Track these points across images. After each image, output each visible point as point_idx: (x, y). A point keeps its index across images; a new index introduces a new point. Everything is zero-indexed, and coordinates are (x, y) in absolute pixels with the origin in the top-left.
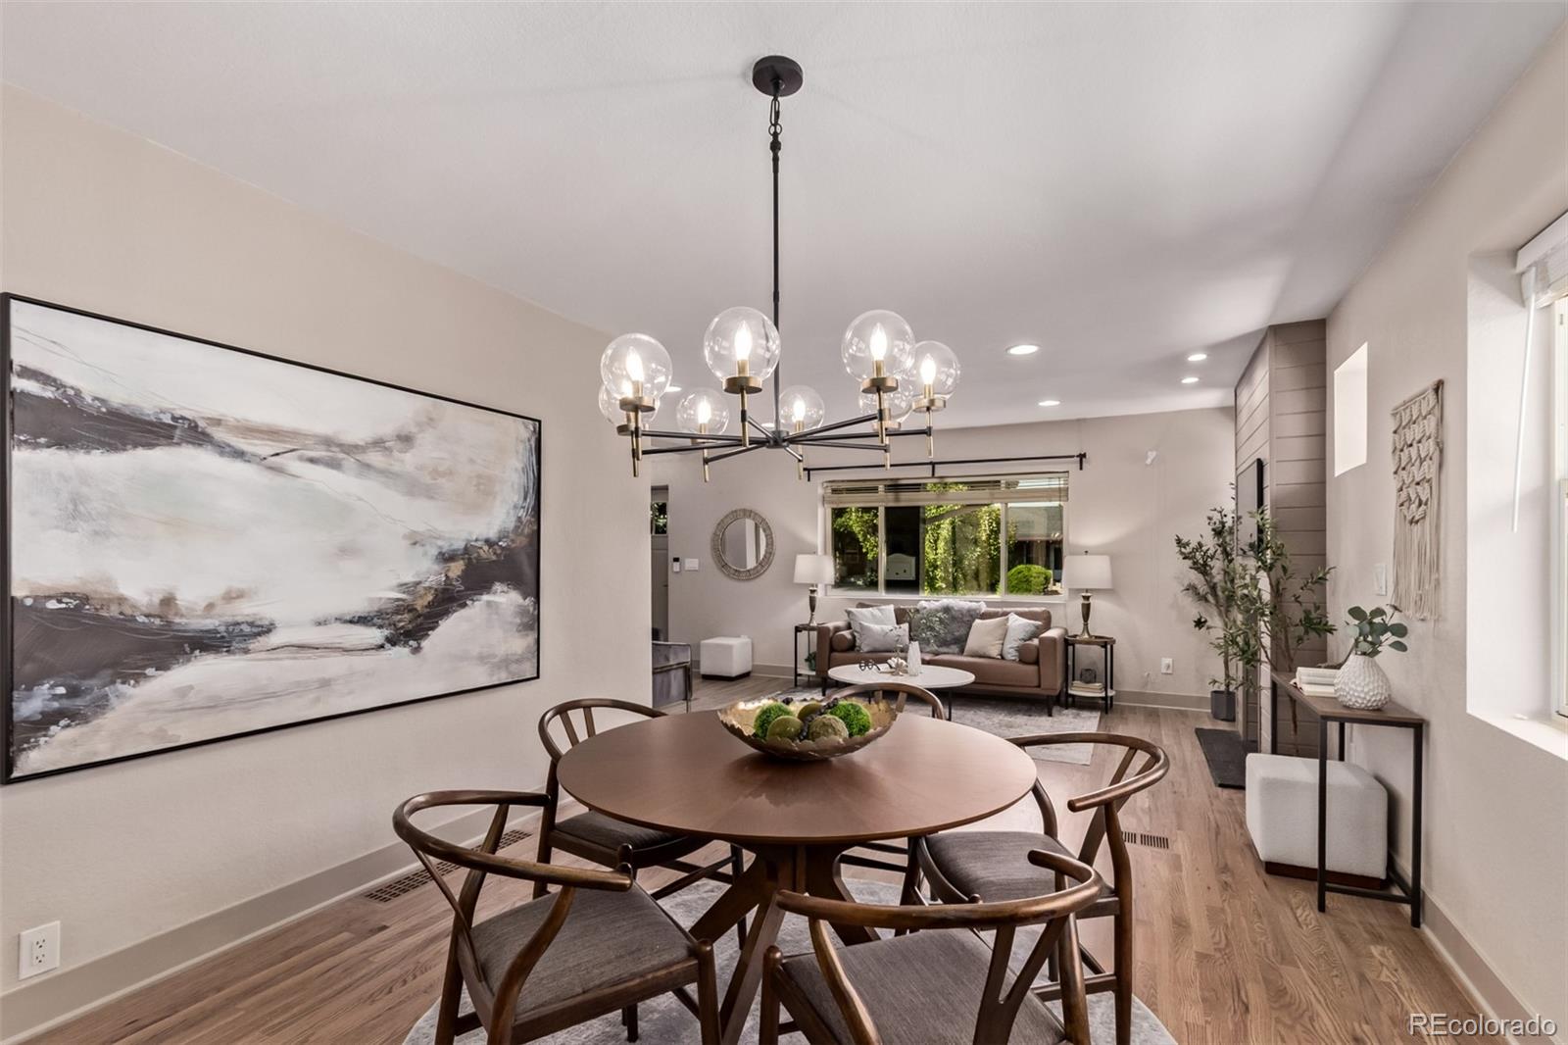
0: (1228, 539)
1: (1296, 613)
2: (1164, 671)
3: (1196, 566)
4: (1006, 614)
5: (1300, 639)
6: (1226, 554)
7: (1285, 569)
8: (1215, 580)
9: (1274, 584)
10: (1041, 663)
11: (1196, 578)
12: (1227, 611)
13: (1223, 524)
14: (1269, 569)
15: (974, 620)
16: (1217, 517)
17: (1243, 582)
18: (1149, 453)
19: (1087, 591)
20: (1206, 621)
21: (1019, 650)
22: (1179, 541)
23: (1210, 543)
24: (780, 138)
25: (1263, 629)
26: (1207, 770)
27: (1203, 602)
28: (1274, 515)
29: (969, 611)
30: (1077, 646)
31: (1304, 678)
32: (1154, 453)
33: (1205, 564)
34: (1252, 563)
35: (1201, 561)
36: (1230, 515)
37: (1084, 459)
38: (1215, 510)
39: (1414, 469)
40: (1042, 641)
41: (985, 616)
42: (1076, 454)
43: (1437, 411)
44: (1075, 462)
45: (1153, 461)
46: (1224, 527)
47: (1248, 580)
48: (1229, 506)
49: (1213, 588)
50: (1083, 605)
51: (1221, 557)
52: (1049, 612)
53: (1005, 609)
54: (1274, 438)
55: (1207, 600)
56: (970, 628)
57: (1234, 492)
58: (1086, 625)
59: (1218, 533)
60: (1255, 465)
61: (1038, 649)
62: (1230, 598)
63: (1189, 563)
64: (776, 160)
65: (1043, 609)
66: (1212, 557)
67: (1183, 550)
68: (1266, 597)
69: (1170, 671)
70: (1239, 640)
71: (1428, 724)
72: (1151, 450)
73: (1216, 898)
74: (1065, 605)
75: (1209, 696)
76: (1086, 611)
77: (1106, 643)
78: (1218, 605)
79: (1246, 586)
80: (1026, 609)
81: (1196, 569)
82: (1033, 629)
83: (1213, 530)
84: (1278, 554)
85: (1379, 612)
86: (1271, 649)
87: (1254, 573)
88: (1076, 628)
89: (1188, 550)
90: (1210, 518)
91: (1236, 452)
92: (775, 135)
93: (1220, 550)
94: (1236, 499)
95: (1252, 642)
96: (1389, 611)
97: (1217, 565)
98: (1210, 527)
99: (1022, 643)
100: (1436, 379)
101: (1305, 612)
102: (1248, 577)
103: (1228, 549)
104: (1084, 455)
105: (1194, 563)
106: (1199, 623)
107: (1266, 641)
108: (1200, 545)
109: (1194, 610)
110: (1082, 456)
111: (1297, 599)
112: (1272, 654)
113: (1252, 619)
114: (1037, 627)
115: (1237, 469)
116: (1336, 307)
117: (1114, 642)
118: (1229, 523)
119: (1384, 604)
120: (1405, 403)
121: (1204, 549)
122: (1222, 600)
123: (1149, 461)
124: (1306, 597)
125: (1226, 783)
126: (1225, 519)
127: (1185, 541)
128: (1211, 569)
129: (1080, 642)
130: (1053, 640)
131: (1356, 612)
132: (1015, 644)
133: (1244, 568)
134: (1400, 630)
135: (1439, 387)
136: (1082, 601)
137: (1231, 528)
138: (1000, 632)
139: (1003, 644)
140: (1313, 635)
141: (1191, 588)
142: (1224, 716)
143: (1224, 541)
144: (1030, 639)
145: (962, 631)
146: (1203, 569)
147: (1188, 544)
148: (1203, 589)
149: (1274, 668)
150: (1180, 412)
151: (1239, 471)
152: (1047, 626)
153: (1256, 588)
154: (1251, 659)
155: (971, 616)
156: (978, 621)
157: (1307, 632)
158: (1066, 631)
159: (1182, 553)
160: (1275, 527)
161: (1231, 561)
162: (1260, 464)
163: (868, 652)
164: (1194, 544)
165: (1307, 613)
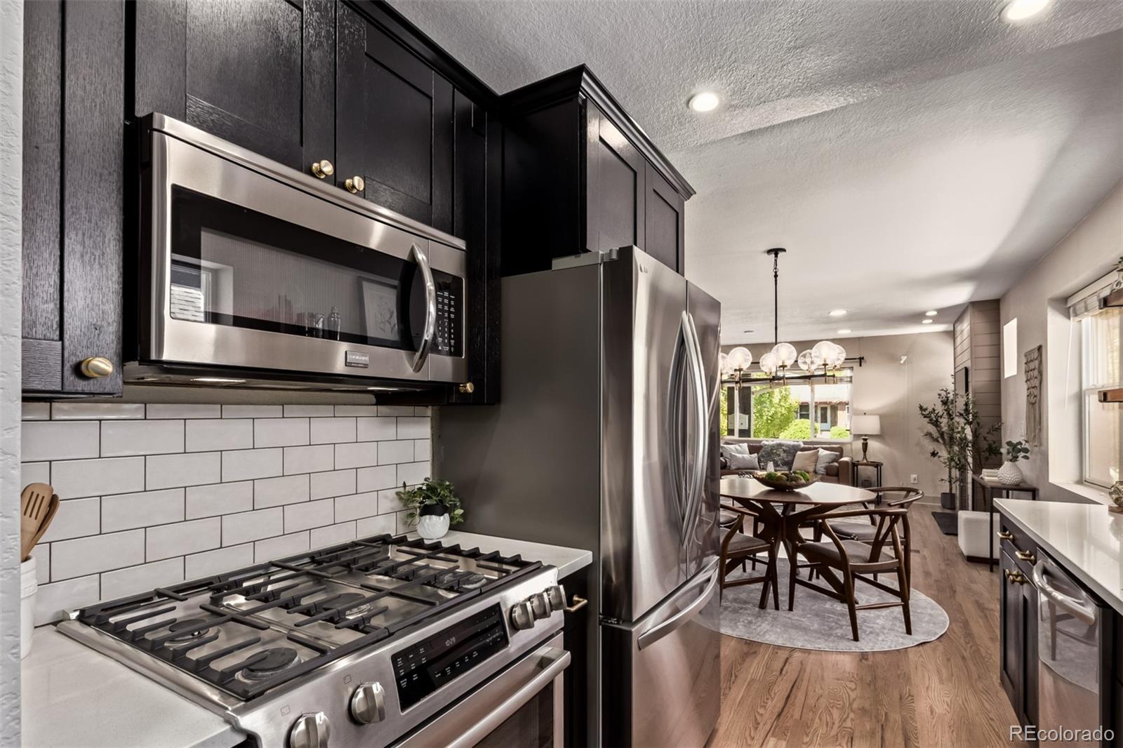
0: (950, 407)
1: (984, 445)
2: (912, 482)
3: (931, 422)
4: (816, 448)
5: (987, 459)
6: (950, 416)
7: (978, 424)
8: (943, 430)
9: (974, 430)
10: (840, 476)
11: (932, 429)
12: (951, 447)
13: (947, 398)
14: (970, 423)
15: (796, 452)
16: (943, 394)
17: (957, 430)
18: (902, 357)
19: (866, 435)
20: (937, 453)
21: (826, 468)
22: (921, 408)
23: (940, 409)
24: (778, 273)
25: (969, 454)
26: (938, 528)
27: (936, 443)
28: (973, 397)
29: (794, 446)
30: (859, 467)
31: (986, 474)
32: (906, 357)
33: (937, 421)
34: (962, 421)
35: (934, 419)
36: (952, 393)
37: (862, 361)
38: (943, 390)
39: (1032, 381)
40: (840, 463)
41: (803, 450)
42: (858, 357)
43: (1039, 358)
44: (857, 362)
45: (905, 362)
46: (948, 400)
47: (960, 429)
48: (951, 387)
49: (942, 434)
50: (863, 443)
51: (946, 417)
52: (842, 448)
53: (815, 446)
54: (973, 358)
55: (938, 441)
56: (794, 456)
57: (953, 380)
58: (865, 455)
59: (945, 403)
60: (964, 370)
61: (838, 468)
62: (951, 438)
63: (927, 420)
64: (776, 281)
65: (838, 446)
66: (941, 417)
67: (923, 412)
68: (970, 437)
69: (916, 482)
70: (956, 459)
71: (1038, 490)
72: (903, 355)
73: (943, 567)
74: (851, 443)
75: (940, 496)
76: (865, 446)
77: (877, 465)
78: (944, 443)
79: (959, 432)
80: (828, 446)
81: (932, 423)
82: (834, 457)
83: (942, 401)
84: (975, 416)
85: (1020, 443)
86: (973, 464)
87: (963, 425)
88: (859, 457)
89: (927, 412)
90: (940, 395)
91: (955, 359)
92: (776, 272)
93: (945, 413)
94: (954, 383)
95: (963, 460)
96: (1024, 443)
97: (944, 421)
98: (940, 400)
99: (827, 464)
100: (1038, 345)
101: (989, 444)
102: (960, 428)
103: (951, 412)
104: (863, 358)
105: (931, 420)
106: (934, 454)
107: (970, 460)
108: (934, 410)
109: (931, 446)
110: (861, 359)
111: (985, 438)
112: (973, 466)
113: (963, 449)
114: (836, 455)
115: (955, 368)
116: (1005, 295)
117: (882, 464)
118: (951, 396)
119: (1022, 439)
120: (1029, 351)
121: (936, 412)
122: (947, 441)
123: (902, 362)
124: (990, 437)
125: (949, 532)
126: (949, 395)
127: (925, 407)
128: (941, 423)
129: (862, 465)
130: (847, 463)
131: (1009, 443)
132: (824, 465)
133: (958, 423)
134: (1026, 451)
135: (1040, 348)
136: (862, 441)
137: (952, 400)
138: (814, 458)
139: (816, 465)
140: (993, 456)
141: (929, 434)
142: (949, 507)
143: (948, 408)
144: (832, 462)
145: (790, 458)
146: (936, 423)
147: (926, 409)
148: (936, 435)
149: (974, 473)
150: (920, 334)
151: (957, 370)
152: (841, 456)
153: (964, 433)
154: (962, 468)
155: (795, 450)
156: (799, 453)
157: (990, 455)
158: (852, 459)
159: (923, 414)
160: (974, 403)
161: (952, 419)
162: (967, 370)
163: (736, 469)
164: (930, 409)
165: (990, 446)
